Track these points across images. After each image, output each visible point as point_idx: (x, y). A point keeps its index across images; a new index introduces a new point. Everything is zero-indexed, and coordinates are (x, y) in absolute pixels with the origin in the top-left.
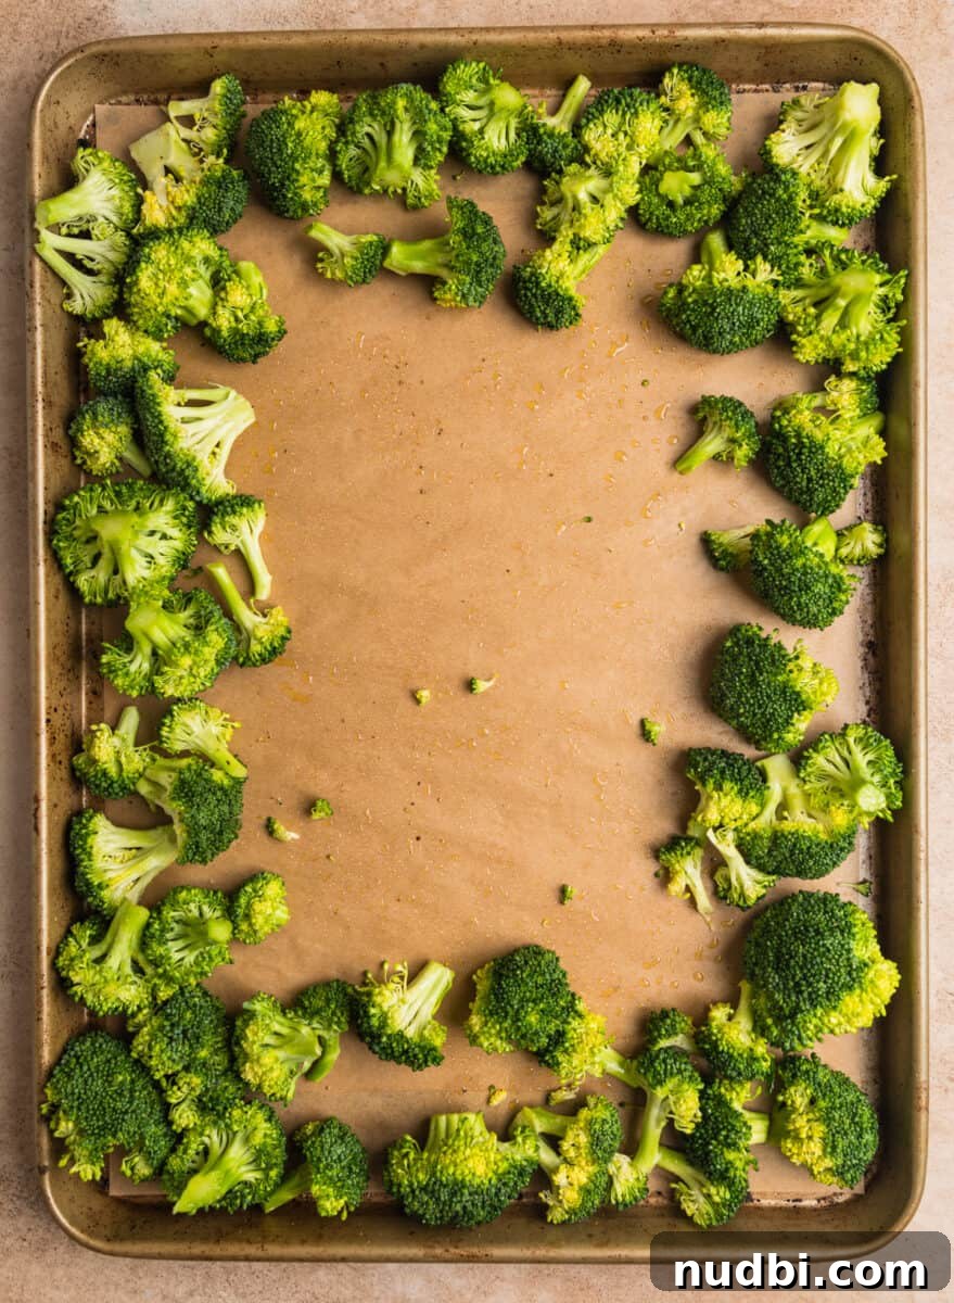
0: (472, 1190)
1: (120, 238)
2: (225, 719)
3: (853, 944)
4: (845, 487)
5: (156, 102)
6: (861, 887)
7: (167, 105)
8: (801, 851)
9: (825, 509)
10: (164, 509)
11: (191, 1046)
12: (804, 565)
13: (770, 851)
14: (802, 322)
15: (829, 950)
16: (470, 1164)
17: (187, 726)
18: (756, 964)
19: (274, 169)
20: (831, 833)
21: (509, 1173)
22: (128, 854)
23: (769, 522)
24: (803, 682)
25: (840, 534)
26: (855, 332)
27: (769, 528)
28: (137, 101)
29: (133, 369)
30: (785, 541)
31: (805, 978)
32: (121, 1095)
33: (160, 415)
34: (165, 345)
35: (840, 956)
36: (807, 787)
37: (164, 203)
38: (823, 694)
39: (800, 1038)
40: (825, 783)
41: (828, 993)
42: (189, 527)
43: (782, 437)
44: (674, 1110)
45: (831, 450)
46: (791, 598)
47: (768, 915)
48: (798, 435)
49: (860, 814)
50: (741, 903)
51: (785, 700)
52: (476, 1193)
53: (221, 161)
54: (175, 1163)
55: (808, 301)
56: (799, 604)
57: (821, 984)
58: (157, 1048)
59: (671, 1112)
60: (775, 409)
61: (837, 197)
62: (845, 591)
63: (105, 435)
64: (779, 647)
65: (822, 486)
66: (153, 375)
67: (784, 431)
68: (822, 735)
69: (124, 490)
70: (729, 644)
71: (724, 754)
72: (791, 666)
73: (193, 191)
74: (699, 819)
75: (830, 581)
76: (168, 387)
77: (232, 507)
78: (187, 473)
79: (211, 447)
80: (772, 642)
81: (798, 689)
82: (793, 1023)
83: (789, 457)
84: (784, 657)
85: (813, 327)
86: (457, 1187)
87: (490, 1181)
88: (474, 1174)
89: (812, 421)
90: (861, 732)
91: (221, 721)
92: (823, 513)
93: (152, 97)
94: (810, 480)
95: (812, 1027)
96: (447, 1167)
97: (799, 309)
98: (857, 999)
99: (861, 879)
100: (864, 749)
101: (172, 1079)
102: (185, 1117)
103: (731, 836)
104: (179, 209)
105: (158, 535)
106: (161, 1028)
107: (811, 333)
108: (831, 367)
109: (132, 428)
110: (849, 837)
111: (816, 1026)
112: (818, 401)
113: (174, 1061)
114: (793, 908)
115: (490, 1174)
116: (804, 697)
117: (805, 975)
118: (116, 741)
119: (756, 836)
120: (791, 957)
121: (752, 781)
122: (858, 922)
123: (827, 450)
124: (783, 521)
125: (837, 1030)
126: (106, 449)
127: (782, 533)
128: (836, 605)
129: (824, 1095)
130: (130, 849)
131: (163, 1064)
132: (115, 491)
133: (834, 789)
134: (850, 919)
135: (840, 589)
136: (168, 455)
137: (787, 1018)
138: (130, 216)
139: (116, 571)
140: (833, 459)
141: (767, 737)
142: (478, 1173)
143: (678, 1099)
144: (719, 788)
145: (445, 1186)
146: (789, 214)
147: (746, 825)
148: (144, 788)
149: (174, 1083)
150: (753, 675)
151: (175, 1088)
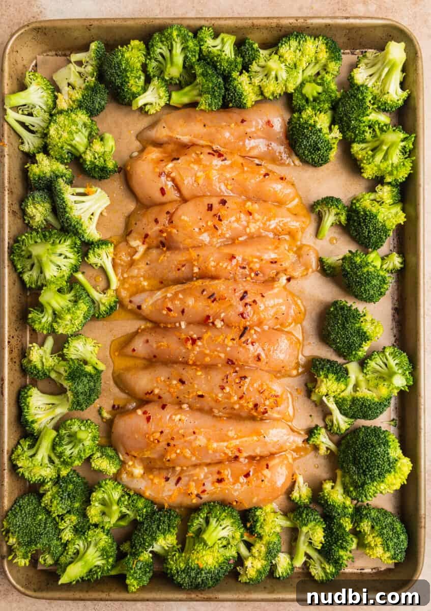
0: (206, 571)
1: (47, 116)
2: (95, 343)
3: (390, 451)
4: (386, 236)
5: (65, 55)
6: (392, 423)
7: (70, 56)
8: (366, 406)
9: (376, 246)
10: (65, 244)
11: (71, 502)
12: (368, 271)
13: (350, 406)
14: (366, 158)
15: (378, 454)
16: (205, 558)
17: (76, 347)
18: (343, 462)
19: (117, 77)
20: (380, 398)
21: (224, 562)
22: (48, 407)
23: (350, 251)
24: (367, 327)
25: (383, 259)
26: (390, 162)
27: (350, 255)
28: (56, 55)
29: (51, 177)
30: (358, 260)
31: (367, 468)
32: (40, 525)
33: (63, 198)
34: (67, 167)
35: (384, 457)
36: (368, 377)
37: (67, 98)
38: (376, 333)
39: (366, 496)
40: (376, 375)
41: (379, 474)
42: (78, 253)
43: (356, 212)
44: (311, 537)
45: (380, 217)
46: (361, 287)
47: (348, 437)
48: (364, 211)
49: (393, 389)
50: (338, 432)
51: (359, 336)
52: (208, 573)
53: (94, 79)
54: (63, 560)
55: (368, 149)
56: (365, 290)
57: (375, 471)
58: (55, 502)
59: (310, 539)
60: (353, 200)
61: (386, 96)
62: (386, 284)
63: (38, 208)
64: (356, 310)
65: (375, 235)
66: (60, 180)
67: (357, 209)
68: (373, 352)
69: (47, 234)
70: (332, 309)
71: (328, 361)
72: (362, 319)
73: (80, 92)
74: (317, 391)
75: (380, 278)
76: (68, 186)
77: (98, 245)
78: (77, 227)
79: (89, 215)
80: (353, 308)
81: (365, 330)
82: (363, 490)
83: (360, 221)
84: (359, 315)
85: (371, 160)
86: (199, 570)
87: (215, 566)
88: (207, 564)
89: (371, 204)
90: (392, 350)
91: (92, 344)
92: (374, 249)
93: (63, 53)
94: (369, 232)
95: (372, 491)
96: (194, 560)
97: (364, 152)
98: (393, 477)
99: (392, 418)
100: (393, 358)
101: (62, 517)
102: (67, 535)
103: (332, 399)
104: (74, 101)
105: (63, 256)
106: (58, 492)
107: (370, 163)
108: (379, 180)
109: (52, 205)
110: (388, 400)
111: (374, 490)
112: (372, 196)
113: (63, 509)
114: (360, 434)
115: (215, 564)
116: (368, 334)
117: (368, 466)
118: (41, 352)
119: (344, 399)
120: (361, 458)
121: (342, 374)
122: (391, 440)
123: (378, 217)
124: (357, 251)
125: (384, 492)
126: (39, 215)
127: (357, 256)
128: (382, 290)
129: (377, 523)
130: (49, 404)
131: (58, 510)
132: (43, 235)
133: (380, 378)
134: (387, 438)
135: (384, 283)
136: (68, 218)
137: (360, 487)
138: (52, 106)
139: (42, 272)
140: (381, 222)
141: (350, 354)
142: (209, 563)
143: (314, 533)
144: (327, 377)
145: (194, 570)
146: (362, 106)
147: (339, 394)
148: (53, 375)
149: (62, 519)
150: (344, 323)
151: (63, 522)
